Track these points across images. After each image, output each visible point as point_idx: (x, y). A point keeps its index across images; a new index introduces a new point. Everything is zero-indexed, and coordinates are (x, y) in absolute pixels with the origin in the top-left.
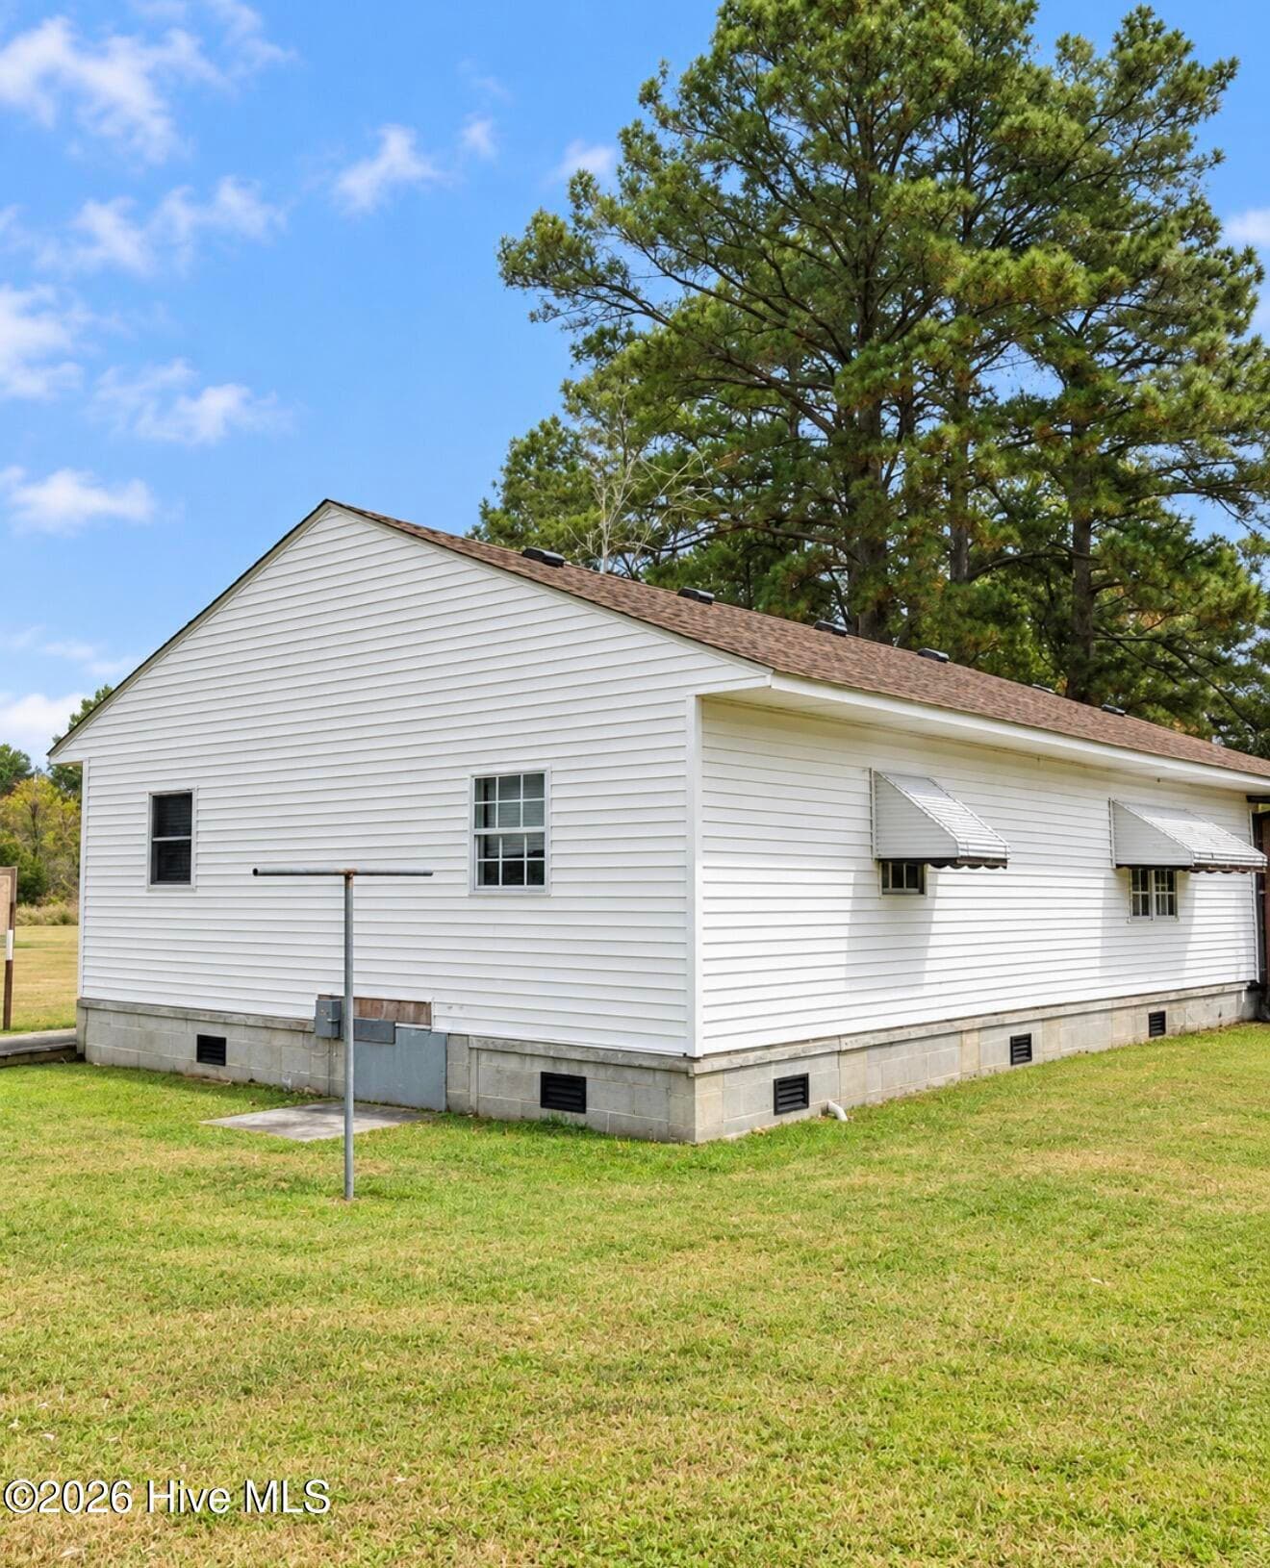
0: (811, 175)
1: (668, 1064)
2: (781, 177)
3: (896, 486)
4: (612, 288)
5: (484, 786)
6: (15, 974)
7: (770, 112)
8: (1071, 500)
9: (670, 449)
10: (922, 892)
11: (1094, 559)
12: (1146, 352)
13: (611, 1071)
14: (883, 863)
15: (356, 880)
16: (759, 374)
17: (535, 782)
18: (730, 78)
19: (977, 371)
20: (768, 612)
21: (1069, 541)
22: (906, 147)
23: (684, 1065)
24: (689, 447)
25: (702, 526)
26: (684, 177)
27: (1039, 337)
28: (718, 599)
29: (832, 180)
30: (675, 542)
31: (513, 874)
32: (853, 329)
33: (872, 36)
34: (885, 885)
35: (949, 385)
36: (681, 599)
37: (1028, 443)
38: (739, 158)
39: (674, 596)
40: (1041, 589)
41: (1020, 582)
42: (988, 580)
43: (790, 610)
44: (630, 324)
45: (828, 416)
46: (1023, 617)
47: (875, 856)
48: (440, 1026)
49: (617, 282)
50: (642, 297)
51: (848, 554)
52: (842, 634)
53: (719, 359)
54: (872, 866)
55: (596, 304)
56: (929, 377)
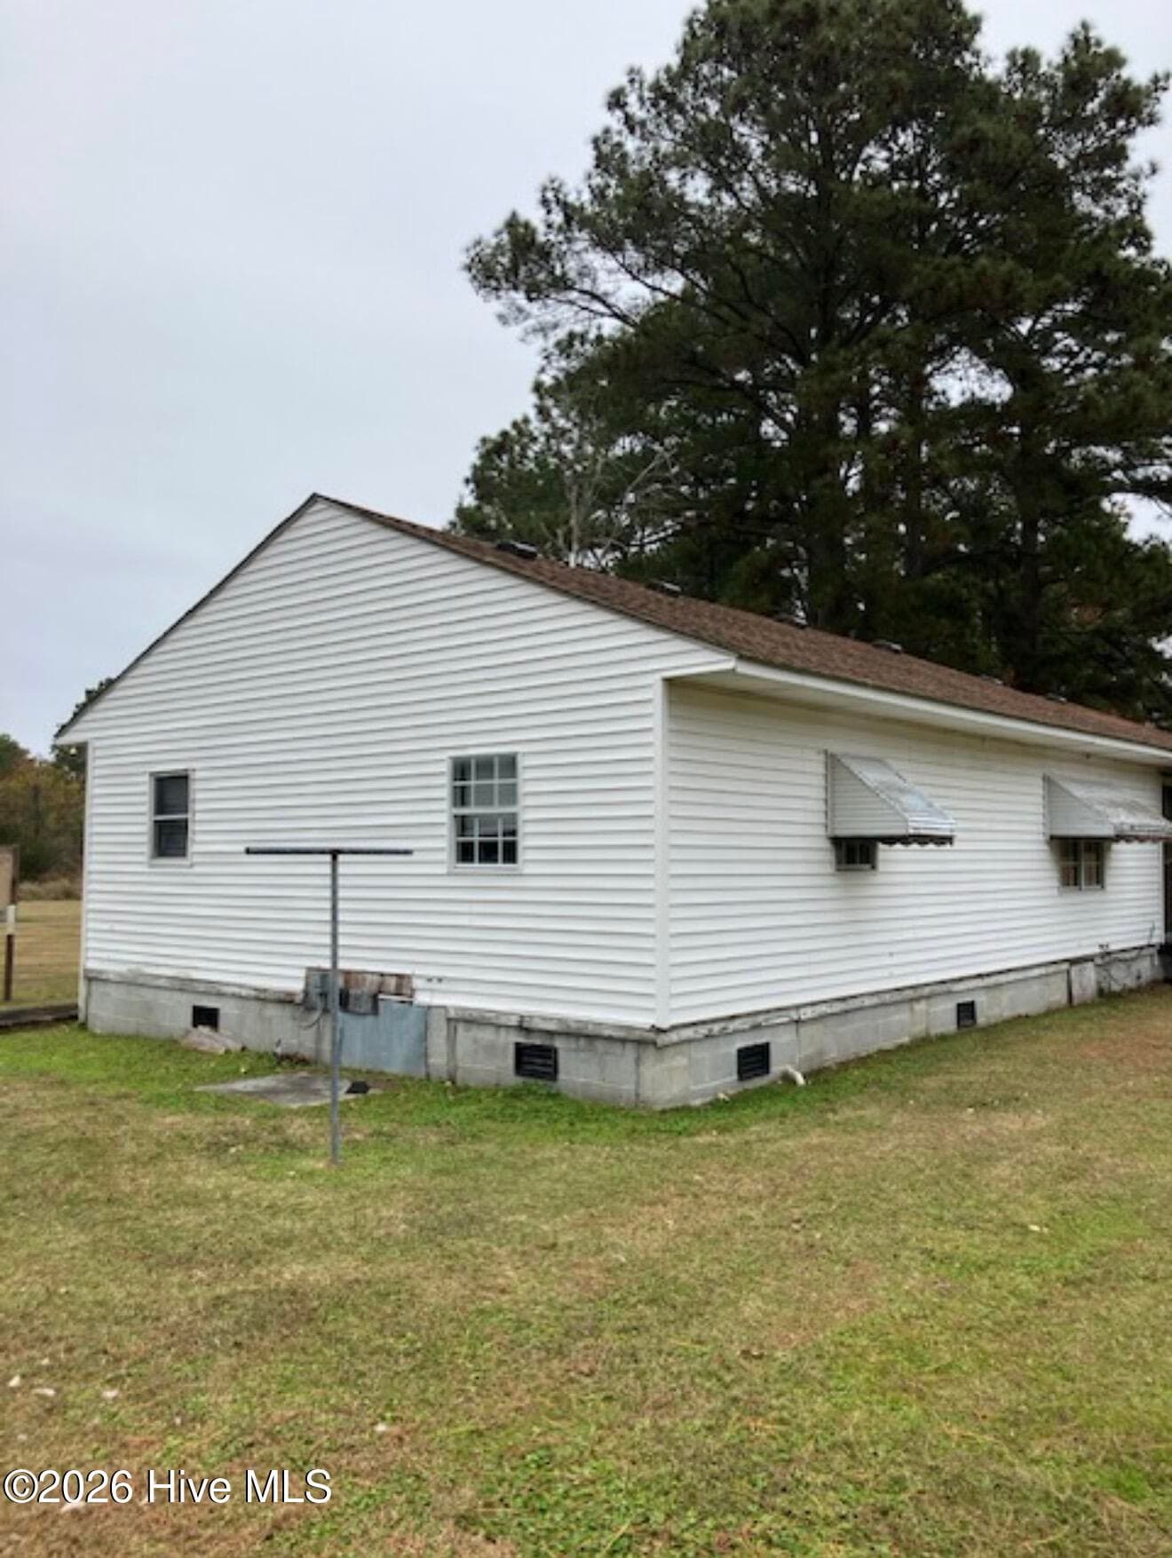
0: (773, 183)
1: (637, 1035)
2: (745, 184)
3: (853, 485)
4: (583, 292)
5: (461, 769)
6: (16, 948)
7: (734, 121)
8: (1018, 500)
9: (638, 449)
10: (874, 867)
11: (1039, 556)
12: (1089, 356)
13: (582, 1042)
14: (837, 842)
15: (341, 858)
16: (723, 376)
17: (509, 764)
18: (696, 87)
19: (931, 375)
20: (732, 605)
21: (1017, 539)
22: (864, 156)
23: (652, 1035)
24: (657, 447)
25: (668, 523)
26: (652, 183)
27: (989, 342)
28: (683, 593)
29: (793, 188)
30: (643, 537)
31: (489, 853)
32: (813, 332)
33: (832, 47)
34: (839, 862)
35: (904, 388)
36: (650, 592)
37: (978, 444)
38: (704, 165)
39: (642, 589)
40: (991, 584)
41: (971, 578)
42: (940, 576)
43: (752, 604)
44: (599, 328)
45: (789, 417)
46: (974, 611)
47: (830, 833)
48: (422, 998)
49: (587, 285)
50: (611, 300)
51: (808, 550)
52: (802, 627)
53: (685, 362)
54: (827, 844)
55: (565, 307)
56: (886, 380)
